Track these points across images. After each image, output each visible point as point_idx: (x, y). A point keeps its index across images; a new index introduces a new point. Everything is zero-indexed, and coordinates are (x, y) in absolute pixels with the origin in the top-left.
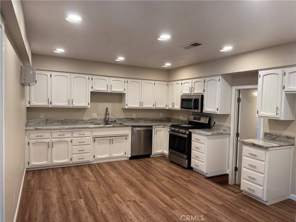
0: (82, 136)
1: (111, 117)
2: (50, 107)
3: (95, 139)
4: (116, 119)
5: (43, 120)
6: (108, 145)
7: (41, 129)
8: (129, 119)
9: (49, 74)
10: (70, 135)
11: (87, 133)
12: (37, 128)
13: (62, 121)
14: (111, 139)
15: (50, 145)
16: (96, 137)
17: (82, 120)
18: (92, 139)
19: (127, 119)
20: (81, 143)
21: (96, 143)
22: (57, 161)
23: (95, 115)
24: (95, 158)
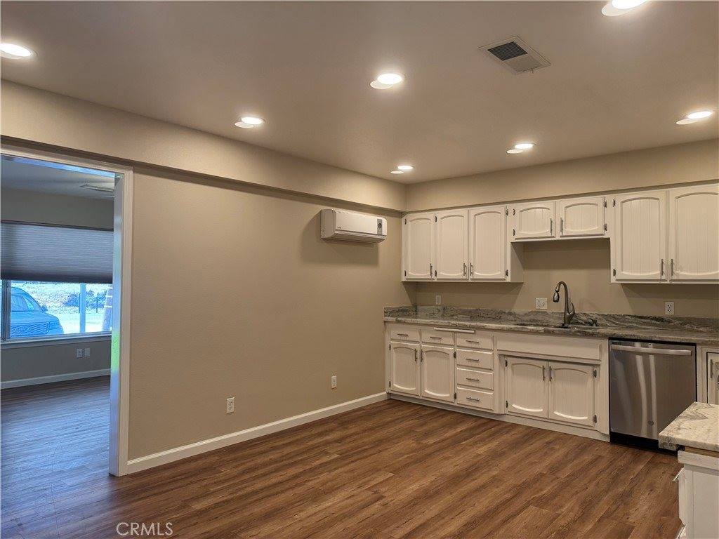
0: (474, 345)
1: (584, 309)
2: (436, 280)
4: (603, 315)
5: (439, 308)
6: (540, 384)
7: (404, 323)
8: (645, 318)
9: (431, 215)
10: (450, 341)
11: (485, 342)
12: (399, 319)
15: (418, 356)
16: (509, 354)
17: (510, 314)
18: (496, 357)
19: (641, 317)
20: (473, 363)
21: (509, 370)
22: (433, 394)
23: (542, 303)
24: (510, 409)
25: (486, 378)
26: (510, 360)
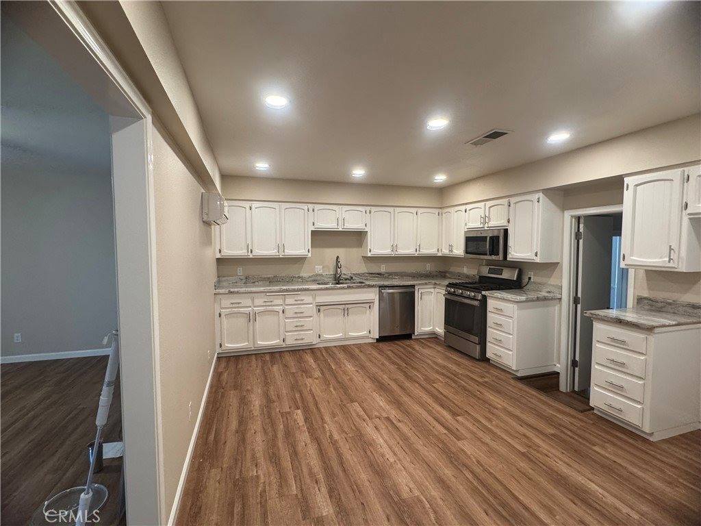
0: (299, 302)
1: (345, 272)
2: (251, 257)
3: (319, 308)
4: (353, 274)
5: (242, 278)
6: (341, 318)
7: (238, 293)
8: (374, 274)
9: (247, 205)
10: (280, 301)
11: (308, 298)
12: (232, 290)
13: (269, 278)
14: (346, 308)
15: (251, 318)
16: (321, 304)
17: (299, 277)
18: (315, 307)
19: (372, 274)
20: (299, 315)
21: (322, 314)
22: (263, 343)
23: (319, 269)
24: (321, 338)
25: (308, 323)
26: (322, 308)
